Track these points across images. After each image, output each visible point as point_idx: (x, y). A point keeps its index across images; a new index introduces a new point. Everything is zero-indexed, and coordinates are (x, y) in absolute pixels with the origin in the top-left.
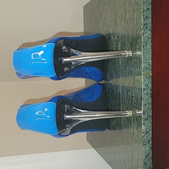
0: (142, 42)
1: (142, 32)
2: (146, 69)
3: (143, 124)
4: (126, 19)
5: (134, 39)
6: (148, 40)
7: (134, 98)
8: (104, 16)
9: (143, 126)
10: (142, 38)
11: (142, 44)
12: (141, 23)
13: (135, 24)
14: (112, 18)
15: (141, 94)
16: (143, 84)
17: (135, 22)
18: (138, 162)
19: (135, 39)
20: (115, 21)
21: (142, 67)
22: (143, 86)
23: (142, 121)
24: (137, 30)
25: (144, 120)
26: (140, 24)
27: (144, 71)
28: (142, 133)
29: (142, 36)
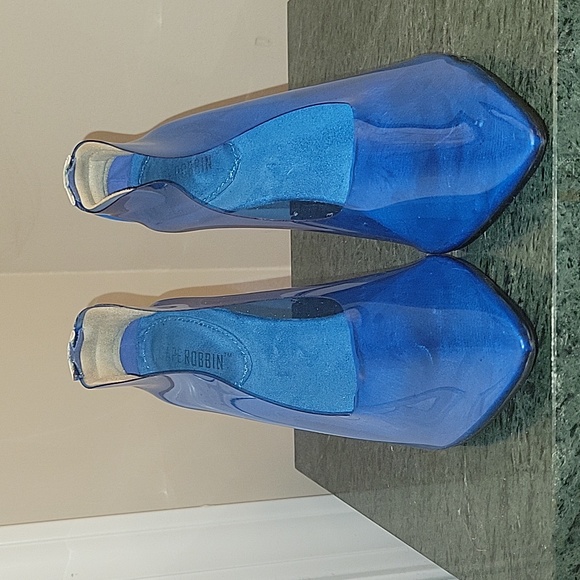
0: (555, 82)
1: (556, 46)
2: (568, 176)
3: (554, 369)
4: (485, 15)
5: (517, 78)
6: (575, 74)
7: (516, 282)
8: (382, 18)
9: (554, 375)
10: (556, 67)
11: (555, 89)
12: (552, 17)
13: (526, 23)
14: (420, 20)
15: (549, 265)
16: (555, 229)
17: (526, 18)
18: (530, 505)
19: (521, 78)
20: (432, 30)
21: (555, 168)
22: (555, 238)
23: (553, 359)
24: (534, 44)
25: (558, 355)
26: (548, 22)
27: (560, 182)
28: (550, 399)
29: (555, 61)
